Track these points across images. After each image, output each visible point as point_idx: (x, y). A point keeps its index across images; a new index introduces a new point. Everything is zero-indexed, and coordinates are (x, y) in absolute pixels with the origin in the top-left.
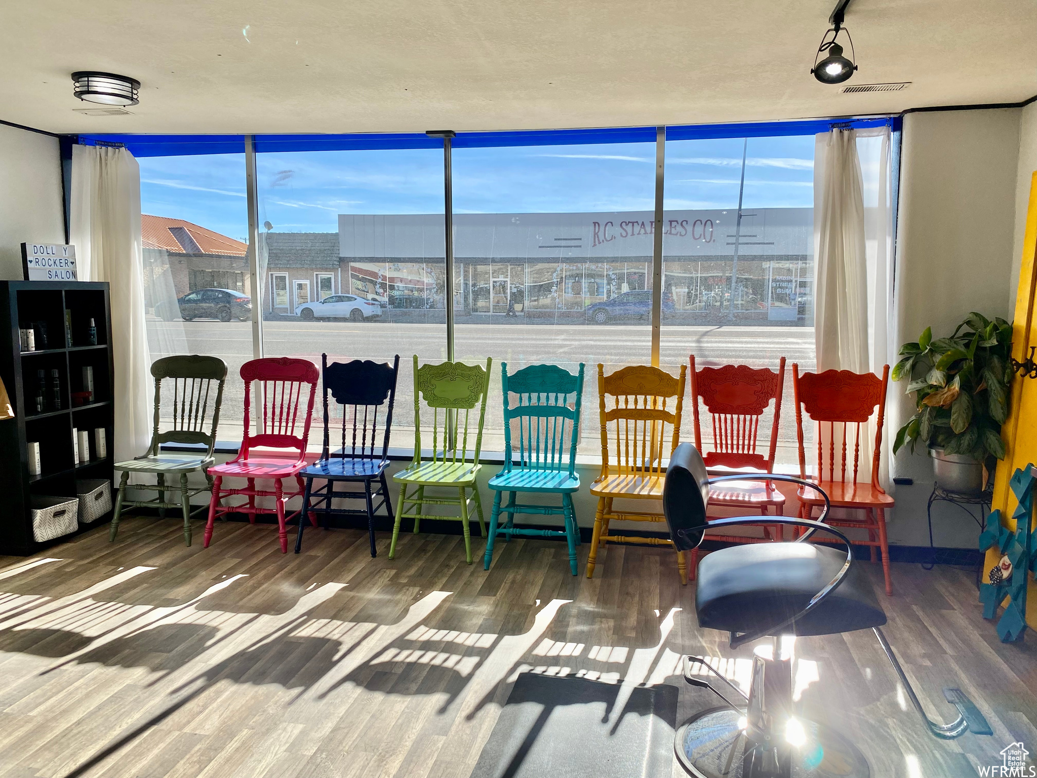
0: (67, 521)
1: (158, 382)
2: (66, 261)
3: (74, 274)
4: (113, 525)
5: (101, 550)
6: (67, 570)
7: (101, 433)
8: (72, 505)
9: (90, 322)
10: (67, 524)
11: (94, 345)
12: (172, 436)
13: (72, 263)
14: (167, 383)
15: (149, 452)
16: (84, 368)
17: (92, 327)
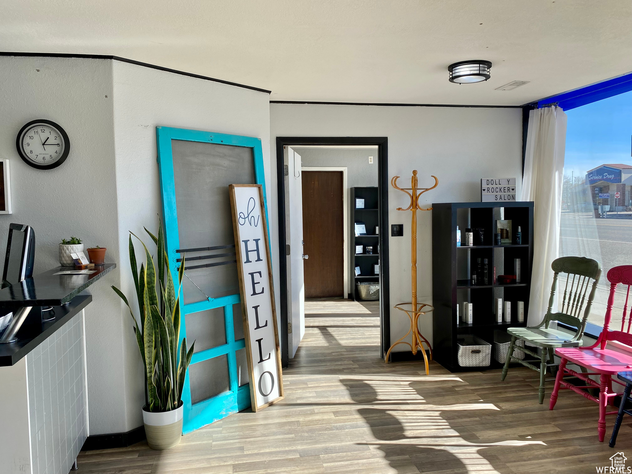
0: (481, 358)
1: (556, 274)
2: (509, 189)
3: (514, 197)
4: (504, 370)
5: (487, 384)
6: (457, 389)
7: (521, 305)
8: (486, 349)
9: (518, 228)
10: (481, 360)
11: (519, 244)
12: (559, 316)
13: (513, 189)
14: (562, 276)
15: (541, 325)
16: (515, 259)
17: (518, 232)
